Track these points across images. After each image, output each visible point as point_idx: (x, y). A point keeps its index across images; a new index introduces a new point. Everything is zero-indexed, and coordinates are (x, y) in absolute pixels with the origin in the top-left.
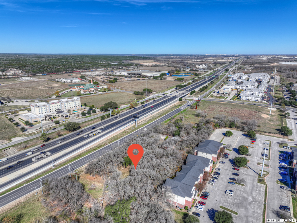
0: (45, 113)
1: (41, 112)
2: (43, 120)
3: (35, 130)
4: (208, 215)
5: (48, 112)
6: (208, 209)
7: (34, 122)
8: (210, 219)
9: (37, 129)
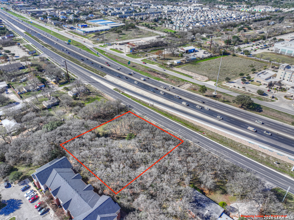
0: (287, 80)
1: (282, 77)
2: (266, 85)
3: (233, 85)
4: (17, 199)
5: (291, 81)
6: (22, 203)
7: (257, 81)
8: (11, 199)
9: (236, 86)
